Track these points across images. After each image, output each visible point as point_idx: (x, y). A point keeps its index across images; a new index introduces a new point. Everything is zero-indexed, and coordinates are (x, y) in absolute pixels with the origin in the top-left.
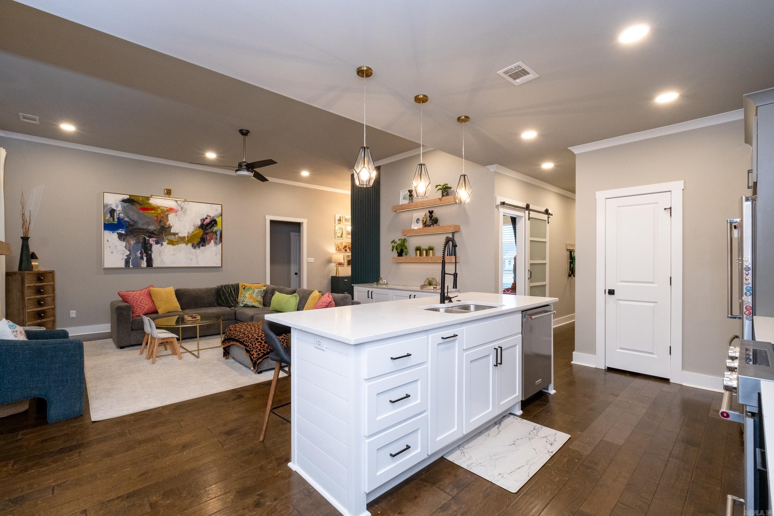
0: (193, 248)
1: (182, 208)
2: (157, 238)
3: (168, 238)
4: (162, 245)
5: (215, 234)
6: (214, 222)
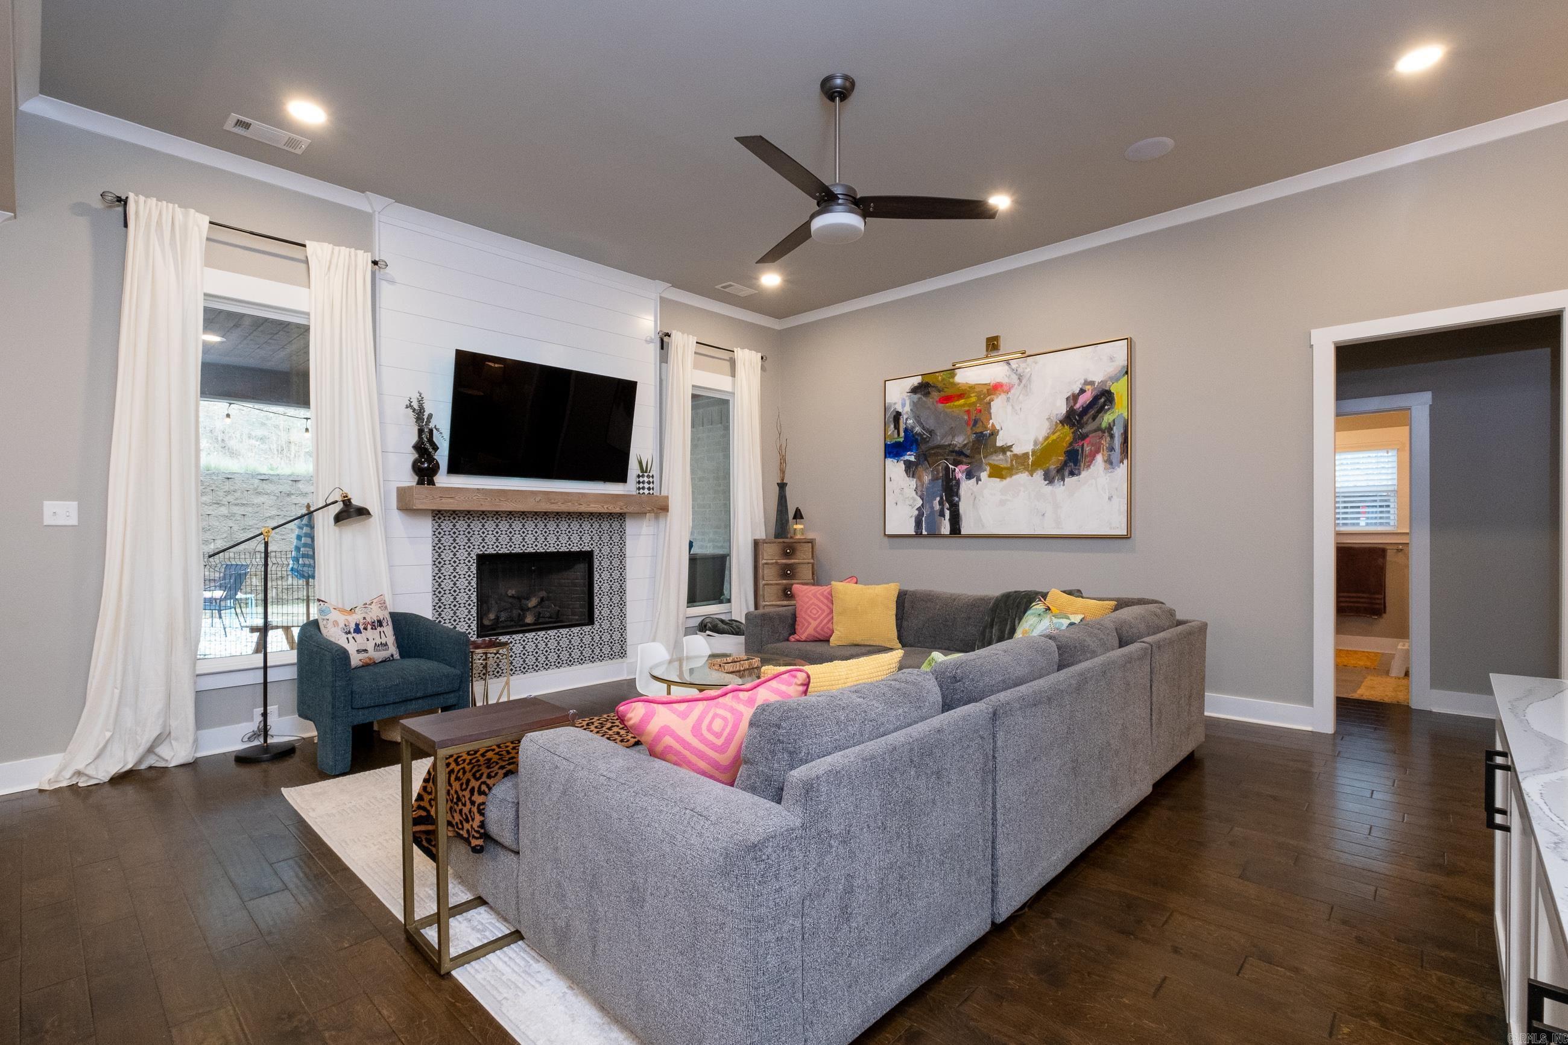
0: (1047, 482)
1: (1020, 379)
2: (969, 463)
3: (991, 462)
4: (979, 480)
5: (1106, 434)
6: (1103, 398)
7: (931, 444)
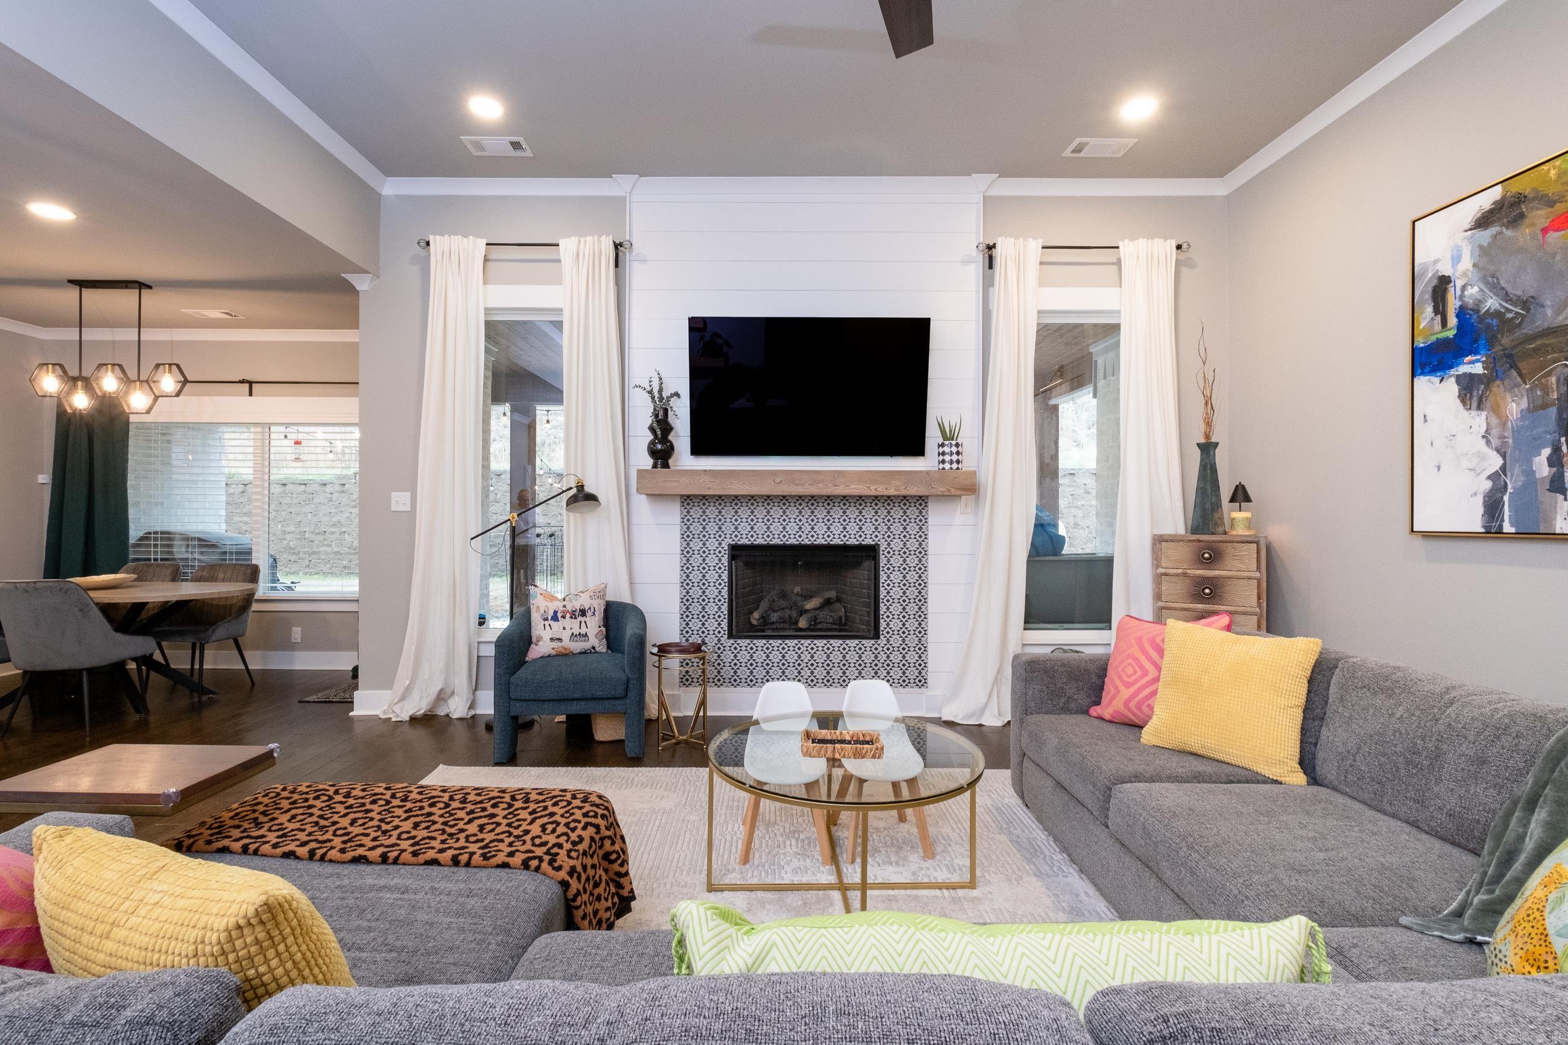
7: (1527, 330)
